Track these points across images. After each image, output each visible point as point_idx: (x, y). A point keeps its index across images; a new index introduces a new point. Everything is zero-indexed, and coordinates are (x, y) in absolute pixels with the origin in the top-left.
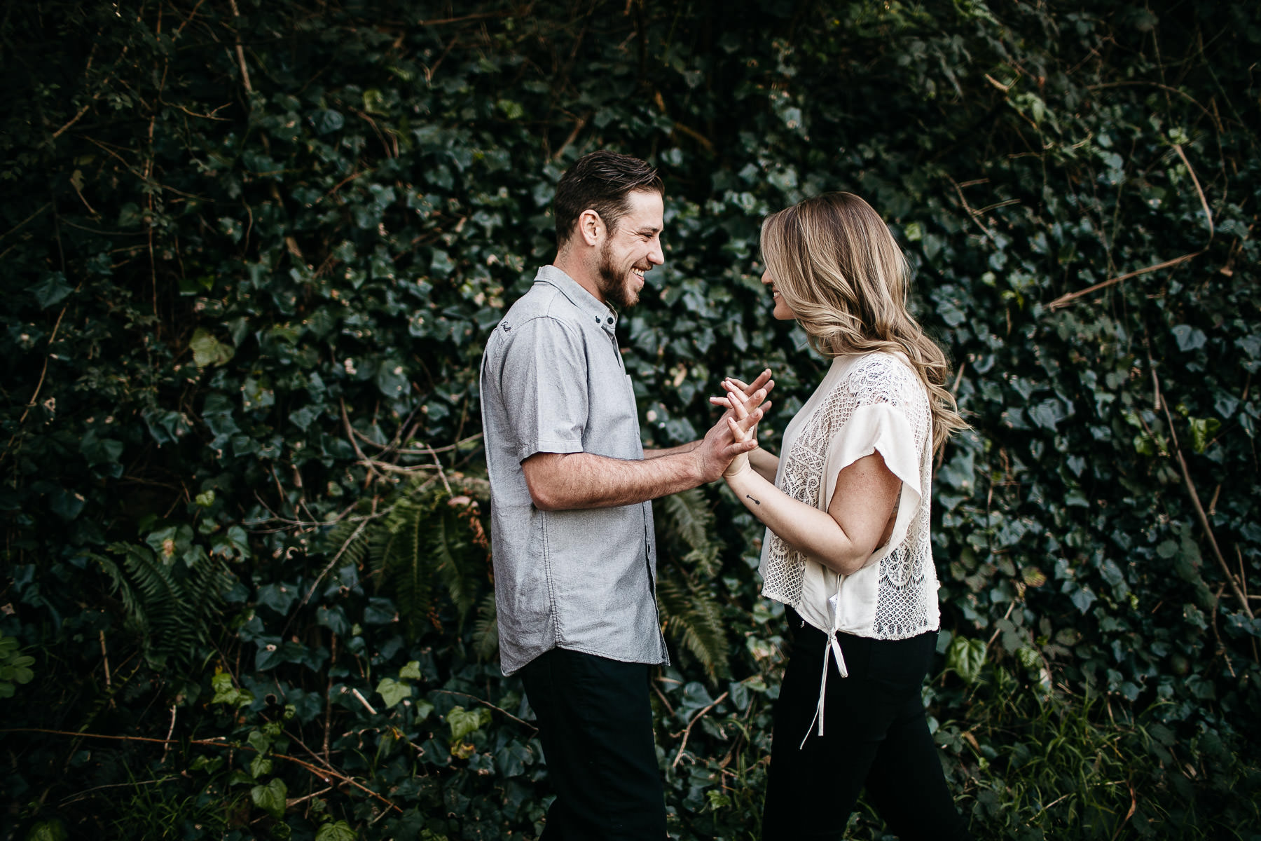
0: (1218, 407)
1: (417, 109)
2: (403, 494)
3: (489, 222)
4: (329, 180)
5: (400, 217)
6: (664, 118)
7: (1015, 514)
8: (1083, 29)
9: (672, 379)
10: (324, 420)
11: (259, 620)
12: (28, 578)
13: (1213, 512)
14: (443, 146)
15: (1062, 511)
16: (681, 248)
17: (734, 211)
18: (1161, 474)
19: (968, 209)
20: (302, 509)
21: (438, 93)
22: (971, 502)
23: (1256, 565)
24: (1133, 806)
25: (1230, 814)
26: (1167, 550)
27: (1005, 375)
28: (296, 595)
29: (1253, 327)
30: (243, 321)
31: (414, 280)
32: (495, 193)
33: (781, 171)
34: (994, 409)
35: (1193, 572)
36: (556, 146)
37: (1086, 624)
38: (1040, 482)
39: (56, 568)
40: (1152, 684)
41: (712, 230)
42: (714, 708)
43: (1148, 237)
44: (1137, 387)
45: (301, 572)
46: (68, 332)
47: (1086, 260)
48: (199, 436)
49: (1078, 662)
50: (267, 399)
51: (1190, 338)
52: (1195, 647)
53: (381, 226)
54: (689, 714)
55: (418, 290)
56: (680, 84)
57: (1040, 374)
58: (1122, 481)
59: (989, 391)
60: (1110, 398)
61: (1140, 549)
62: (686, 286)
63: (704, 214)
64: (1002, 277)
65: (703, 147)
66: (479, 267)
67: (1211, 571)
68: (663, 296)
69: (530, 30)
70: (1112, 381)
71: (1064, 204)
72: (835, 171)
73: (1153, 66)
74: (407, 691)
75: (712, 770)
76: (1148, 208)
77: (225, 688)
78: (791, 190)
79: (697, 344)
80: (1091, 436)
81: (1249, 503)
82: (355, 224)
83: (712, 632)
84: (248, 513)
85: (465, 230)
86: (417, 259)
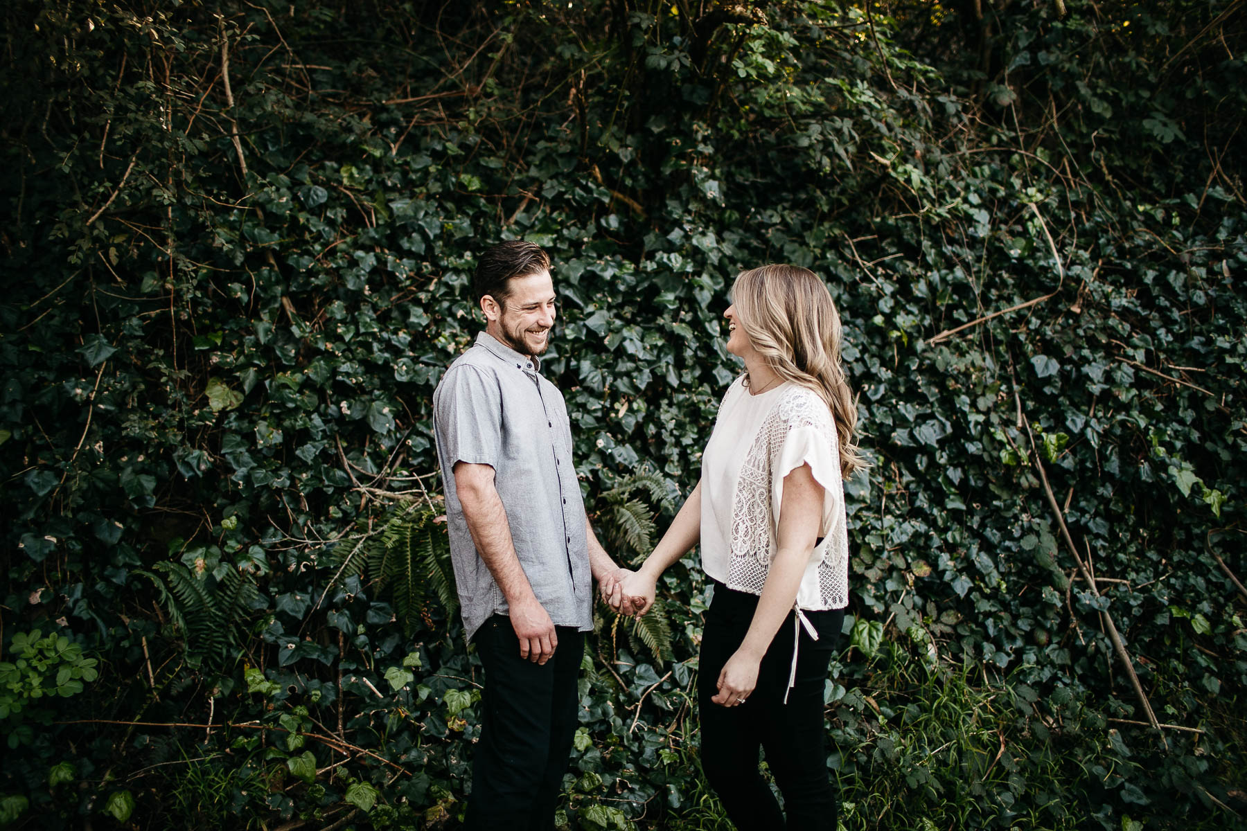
0: (1069, 423)
1: (389, 184)
2: (395, 515)
3: (457, 281)
4: (318, 247)
5: (381, 278)
6: (602, 188)
7: (904, 517)
8: (951, 109)
9: (617, 412)
10: (324, 455)
11: (279, 623)
12: (78, 594)
13: (1067, 511)
14: (415, 217)
15: (944, 514)
16: (620, 300)
17: (664, 268)
18: (1023, 481)
19: (860, 261)
20: (309, 530)
21: (405, 169)
22: (868, 508)
23: (1102, 553)
24: (1002, 749)
25: (1079, 751)
26: (1029, 543)
27: (894, 401)
28: (309, 602)
29: (1097, 356)
30: (252, 370)
31: (395, 332)
32: (461, 256)
33: (703, 234)
34: (885, 430)
35: (1050, 560)
36: (509, 212)
37: (965, 606)
38: (925, 490)
39: (100, 586)
40: (1019, 653)
41: (646, 285)
42: (661, 684)
43: (1011, 281)
44: (1003, 409)
45: (311, 583)
46: (109, 385)
47: (960, 301)
48: (222, 469)
49: (960, 638)
50: (277, 437)
51: (1046, 366)
52: (1053, 622)
53: (367, 287)
54: (641, 690)
55: (398, 341)
56: (614, 159)
57: (923, 400)
58: (992, 487)
59: (881, 415)
60: (981, 418)
61: (1007, 543)
62: (625, 333)
63: (637, 272)
64: (889, 318)
65: (634, 210)
66: (449, 319)
67: (1065, 559)
68: (606, 342)
70: (982, 404)
71: (941, 254)
72: (747, 228)
73: (1013, 134)
74: (409, 678)
75: (662, 735)
76: (1008, 258)
77: (256, 680)
78: (711, 250)
79: (637, 382)
80: (966, 450)
81: (1096, 502)
82: (344, 286)
83: (657, 622)
84: (263, 533)
85: (437, 289)
86: (395, 314)
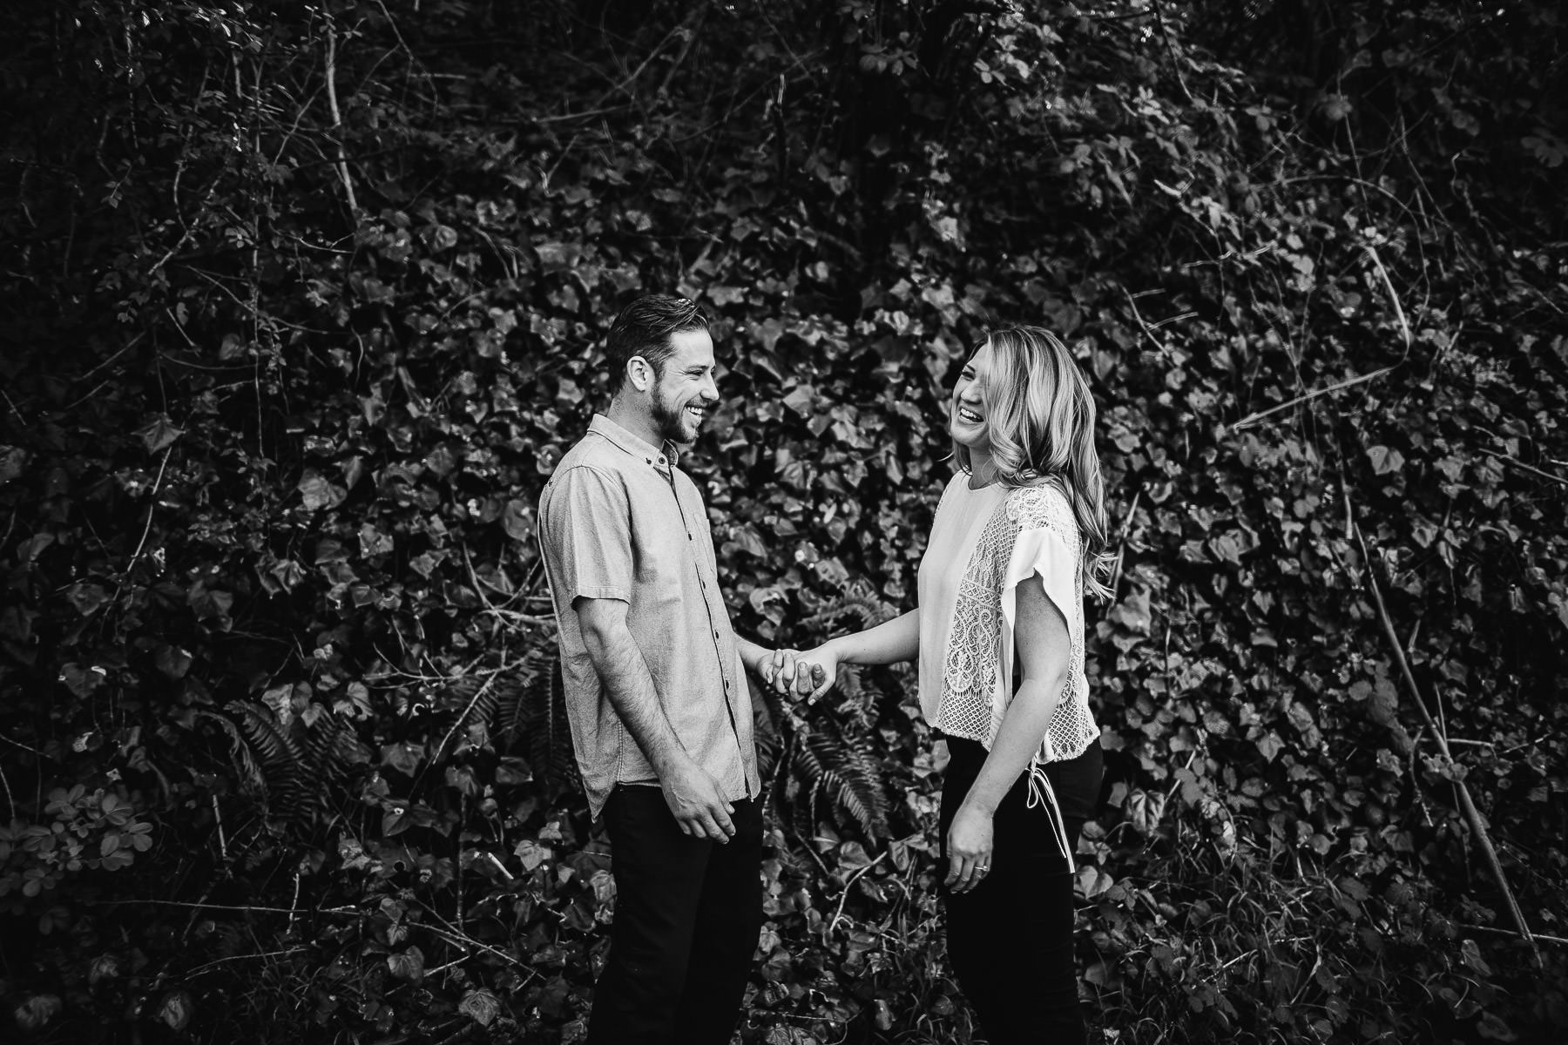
0: (1415, 535)
1: (536, 222)
2: (534, 645)
4: (443, 303)
5: (523, 343)
6: (807, 229)
7: (1196, 656)
8: (1264, 124)
9: (822, 515)
10: (445, 568)
11: (384, 782)
12: (134, 741)
13: (1411, 650)
14: (568, 265)
15: (1248, 652)
16: (829, 371)
17: (884, 330)
18: (1353, 610)
19: (1142, 322)
20: (425, 663)
21: (558, 204)
22: (1148, 644)
23: (1458, 707)
24: (1319, 962)
25: (1422, 968)
26: (1360, 692)
27: (1184, 504)
28: (422, 755)
29: (1454, 447)
30: (356, 460)
31: (540, 412)
33: (937, 287)
34: (1172, 542)
35: (1387, 714)
36: (690, 259)
37: (1274, 772)
38: (1224, 621)
39: (162, 731)
40: (1345, 835)
41: (862, 352)
42: (873, 868)
43: (1341, 349)
44: (1328, 515)
45: (426, 731)
46: (174, 477)
47: (1274, 375)
48: (315, 585)
49: (1267, 814)
50: (386, 544)
51: (1387, 460)
52: (1390, 796)
53: (504, 354)
54: (846, 875)
55: (544, 423)
56: (826, 190)
57: (1222, 503)
58: (1312, 618)
59: (1166, 522)
60: (1299, 527)
61: (1331, 691)
62: (835, 414)
63: (853, 335)
64: (1179, 397)
65: (850, 257)
67: (1408, 713)
68: (810, 425)
69: (660, 130)
70: (1300, 508)
71: (1249, 313)
72: (997, 280)
73: (1347, 158)
74: (547, 854)
75: (872, 934)
76: (1339, 318)
77: (353, 853)
78: (947, 307)
79: (848, 477)
80: (1278, 569)
81: (1450, 639)
82: (475, 352)
83: (869, 787)
84: (367, 667)
85: (594, 357)
86: (541, 389)
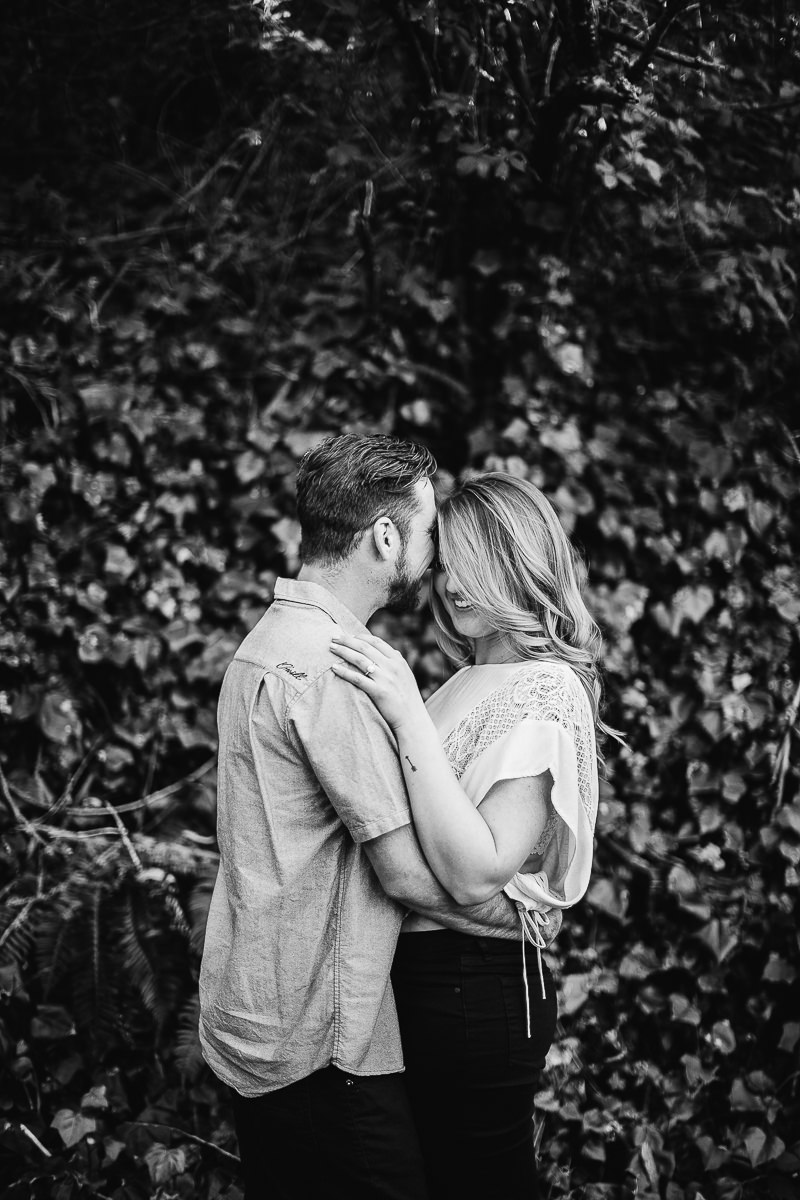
1: (82, 360)
2: (77, 868)
3: (179, 507)
5: (63, 504)
6: (403, 361)
14: (117, 410)
21: (108, 338)
31: (84, 586)
32: (185, 467)
33: (559, 428)
36: (264, 400)
53: (39, 519)
55: (88, 598)
56: (424, 315)
65: (457, 394)
66: (167, 566)
69: (227, 250)
72: (633, 418)
74: (90, 1125)
78: (572, 452)
82: (6, 515)
85: (148, 519)
86: (86, 558)
